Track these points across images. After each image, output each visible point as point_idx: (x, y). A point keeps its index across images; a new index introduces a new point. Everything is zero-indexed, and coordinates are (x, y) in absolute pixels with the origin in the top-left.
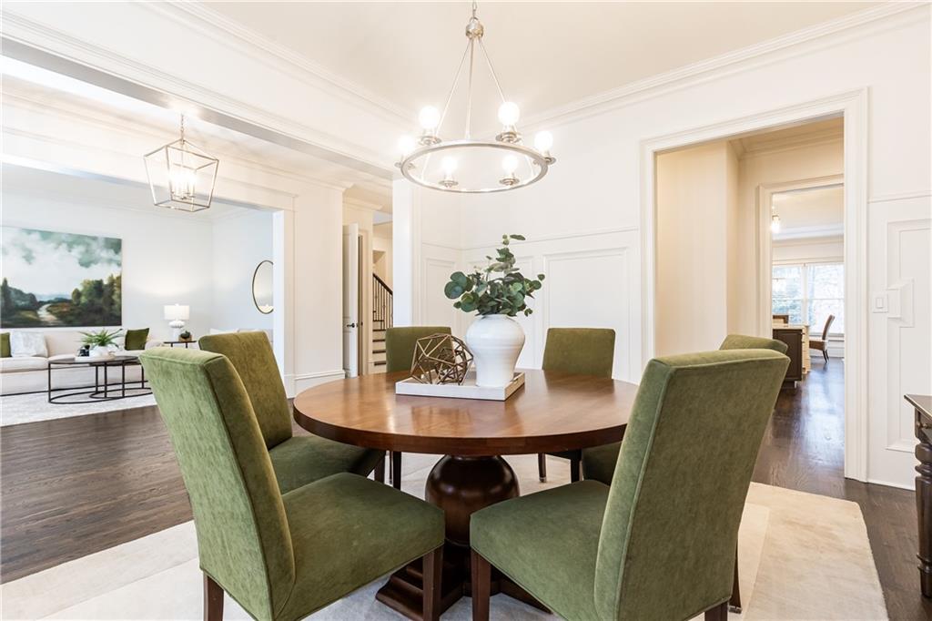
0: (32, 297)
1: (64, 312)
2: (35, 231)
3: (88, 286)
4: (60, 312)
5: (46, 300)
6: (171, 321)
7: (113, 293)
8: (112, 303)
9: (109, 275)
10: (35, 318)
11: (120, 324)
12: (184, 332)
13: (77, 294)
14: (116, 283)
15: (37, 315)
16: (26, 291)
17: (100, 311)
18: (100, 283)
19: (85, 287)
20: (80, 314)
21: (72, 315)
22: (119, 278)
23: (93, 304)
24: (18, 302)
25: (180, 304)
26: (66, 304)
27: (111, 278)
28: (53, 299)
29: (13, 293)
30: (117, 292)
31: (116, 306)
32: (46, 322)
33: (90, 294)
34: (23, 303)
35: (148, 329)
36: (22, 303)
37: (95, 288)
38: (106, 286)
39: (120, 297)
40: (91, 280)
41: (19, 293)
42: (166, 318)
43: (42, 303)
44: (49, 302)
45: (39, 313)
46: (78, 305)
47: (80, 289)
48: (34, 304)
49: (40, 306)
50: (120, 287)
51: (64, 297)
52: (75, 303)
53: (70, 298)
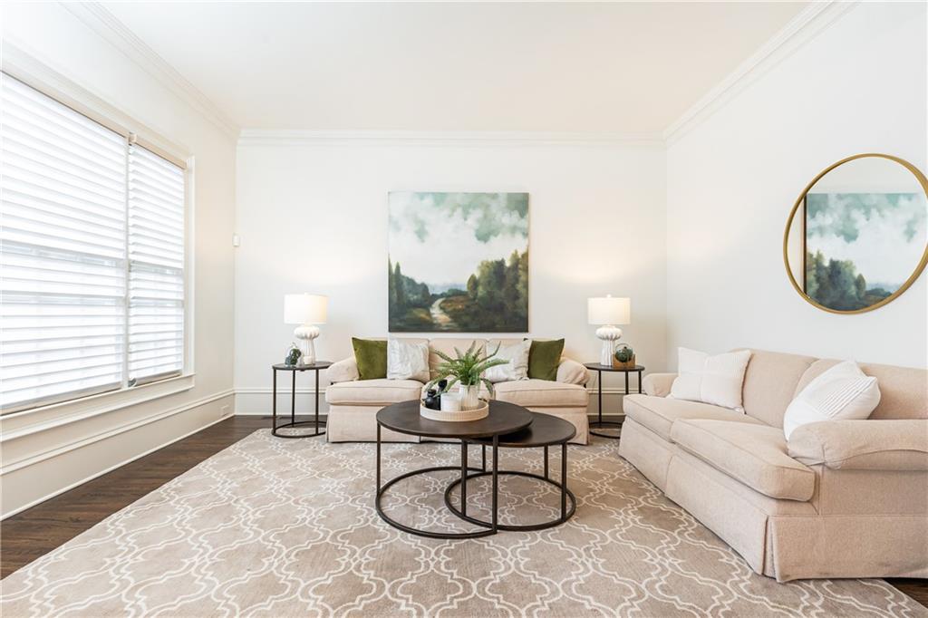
0: (425, 287)
1: (459, 310)
2: (428, 193)
3: (487, 270)
4: (455, 310)
5: (439, 293)
6: (601, 326)
7: (517, 279)
8: (516, 296)
9: (513, 252)
10: (428, 318)
11: (527, 331)
12: (621, 349)
13: (474, 283)
14: (521, 263)
15: (429, 314)
16: (418, 281)
17: (500, 308)
18: (500, 264)
19: (483, 272)
20: (476, 313)
21: (467, 314)
22: (526, 256)
23: (492, 298)
24: (410, 295)
25: (613, 296)
26: (461, 298)
27: (515, 256)
28: (446, 291)
29: (405, 283)
30: (523, 278)
31: (521, 300)
32: (440, 325)
33: (489, 282)
34: (415, 297)
35: (562, 341)
36: (413, 298)
37: (495, 273)
38: (509, 269)
39: (526, 286)
40: (490, 260)
41: (411, 282)
42: (590, 322)
43: (435, 297)
44: (442, 296)
45: (432, 311)
46: (474, 299)
47: (477, 275)
48: (427, 298)
49: (432, 303)
50: (526, 270)
51: (459, 288)
52: (471, 297)
53: (465, 289)
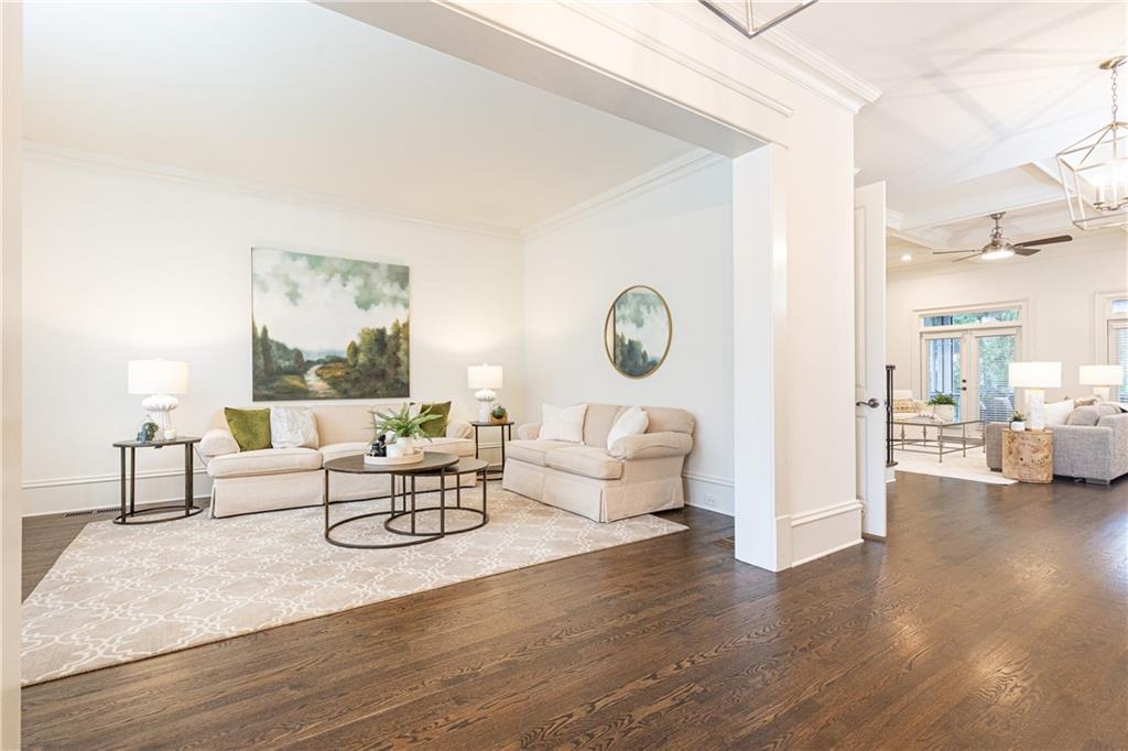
0: (298, 354)
1: (338, 377)
2: (301, 255)
3: (367, 337)
4: (333, 377)
5: (315, 359)
6: (478, 390)
7: (398, 347)
8: (398, 364)
9: (394, 321)
10: (302, 385)
11: (408, 396)
12: (496, 408)
13: (354, 350)
14: (402, 332)
15: (303, 381)
16: (290, 346)
17: (382, 375)
18: (382, 332)
19: (363, 339)
20: (357, 380)
21: (347, 381)
22: (406, 325)
23: (374, 365)
24: (281, 361)
25: (490, 364)
26: (341, 365)
27: (396, 325)
28: (323, 357)
29: (274, 348)
30: (404, 346)
31: (403, 368)
32: (317, 392)
33: (370, 350)
34: (287, 363)
35: (449, 403)
36: (285, 364)
37: (376, 340)
38: (390, 337)
39: (407, 354)
40: (371, 328)
41: (281, 347)
42: (470, 387)
43: (310, 364)
44: (318, 362)
45: (307, 378)
46: (355, 366)
47: (358, 342)
48: (301, 365)
49: (305, 371)
50: (407, 339)
51: (337, 355)
52: (351, 363)
53: (344, 356)
